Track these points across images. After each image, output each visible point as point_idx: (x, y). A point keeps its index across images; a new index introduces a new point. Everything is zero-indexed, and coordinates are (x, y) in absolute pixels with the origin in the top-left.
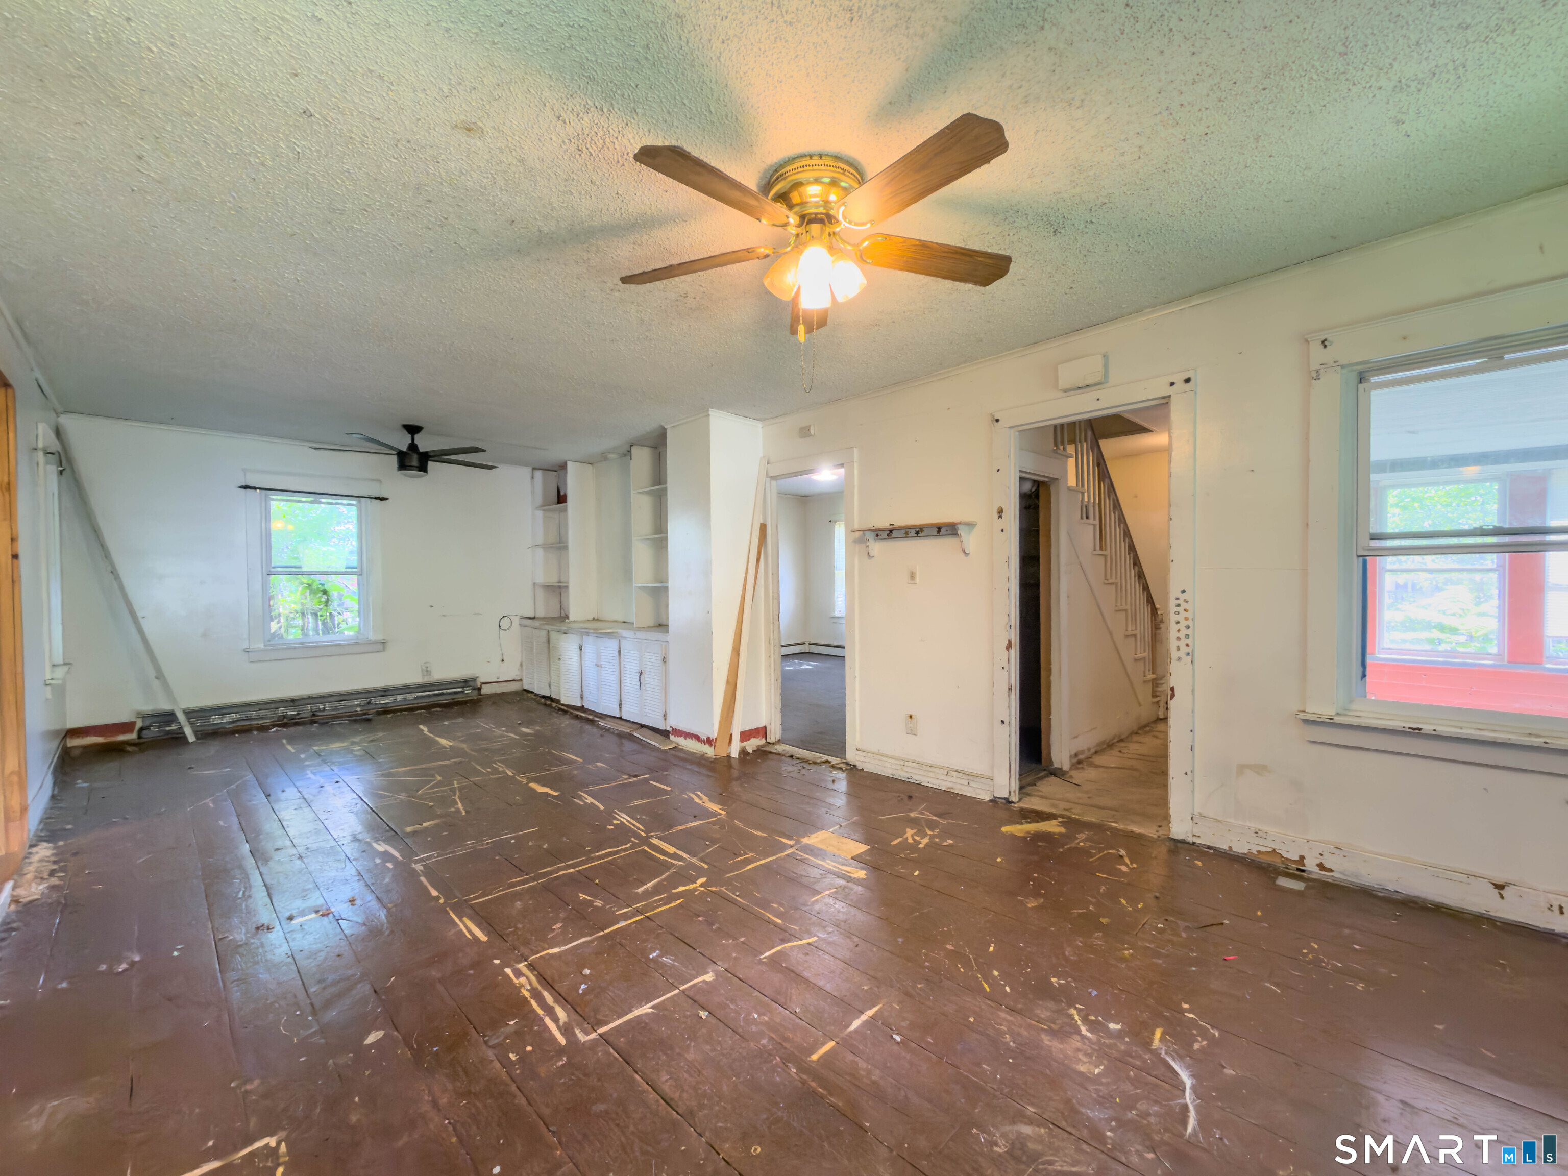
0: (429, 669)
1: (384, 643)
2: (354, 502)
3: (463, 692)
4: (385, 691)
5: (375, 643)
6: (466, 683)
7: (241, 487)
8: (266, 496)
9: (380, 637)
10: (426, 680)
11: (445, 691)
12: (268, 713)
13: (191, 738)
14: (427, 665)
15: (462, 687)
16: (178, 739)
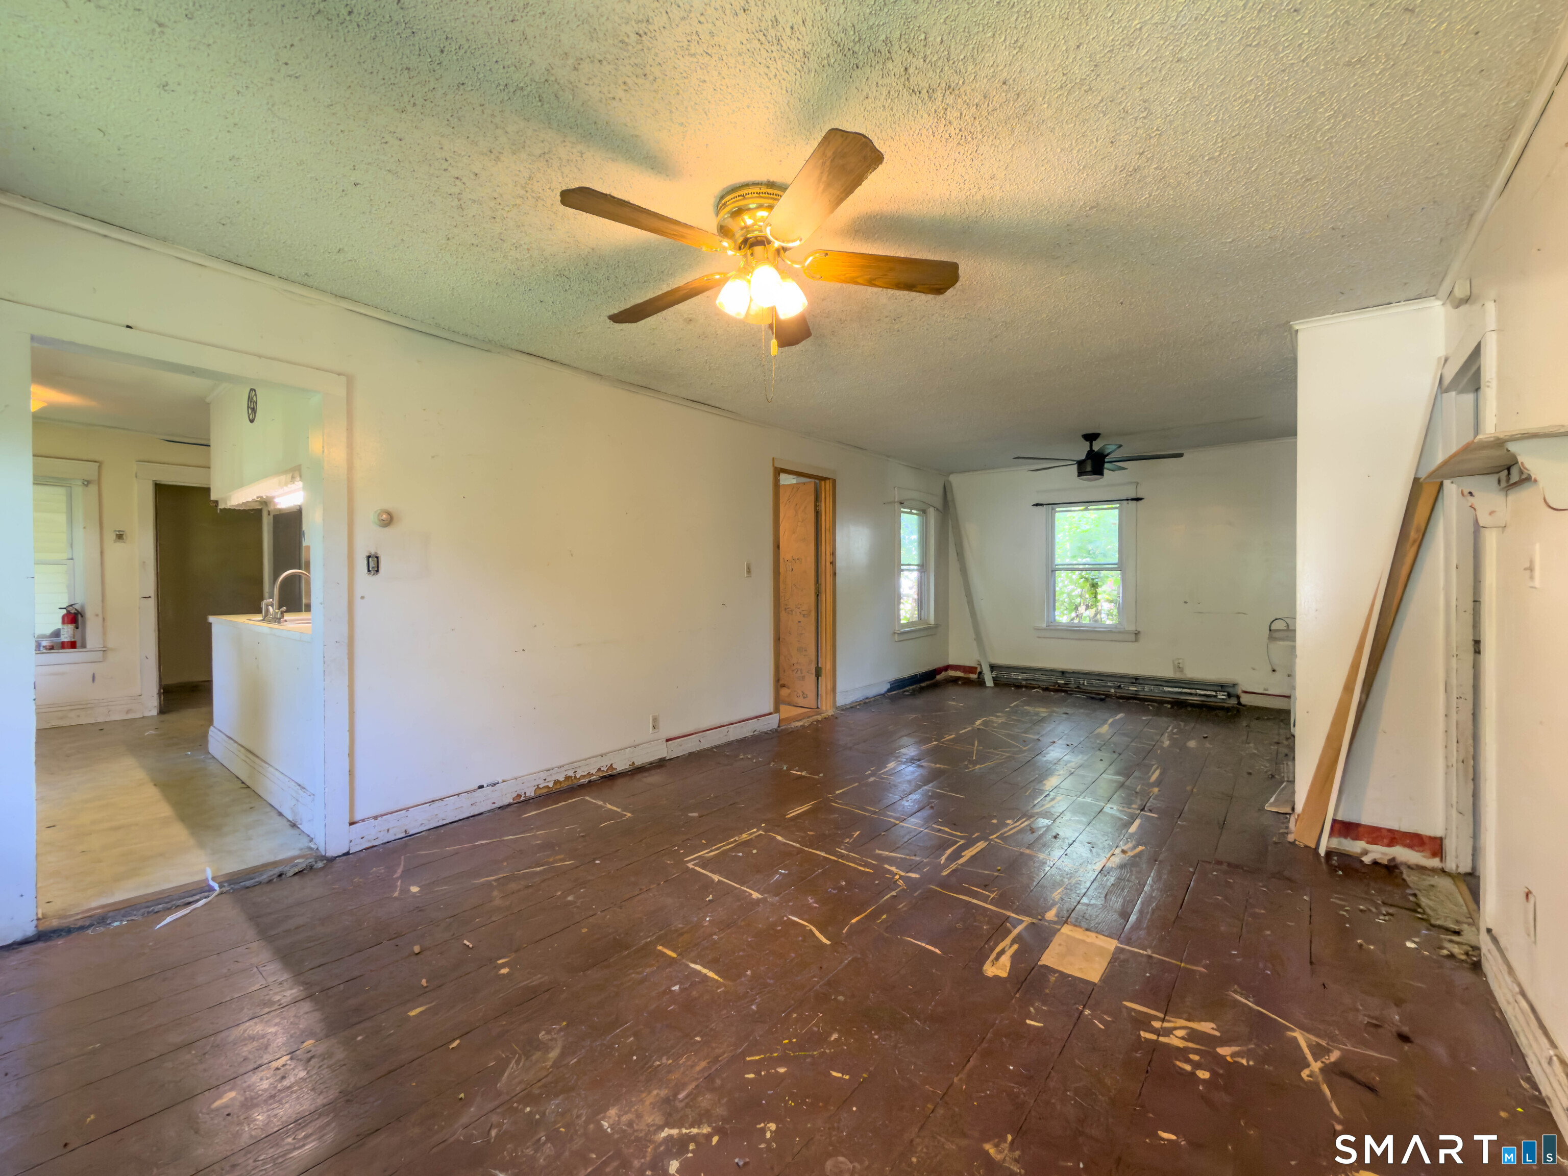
0: (1181, 666)
1: (1137, 634)
2: (1118, 505)
3: (1216, 696)
4: (1136, 679)
5: (1128, 632)
6: (1222, 687)
7: (1034, 505)
8: (1053, 509)
9: (1132, 628)
10: (1178, 676)
11: (1199, 692)
12: (1044, 677)
13: (989, 683)
14: (1180, 661)
15: (1216, 692)
16: (981, 683)
